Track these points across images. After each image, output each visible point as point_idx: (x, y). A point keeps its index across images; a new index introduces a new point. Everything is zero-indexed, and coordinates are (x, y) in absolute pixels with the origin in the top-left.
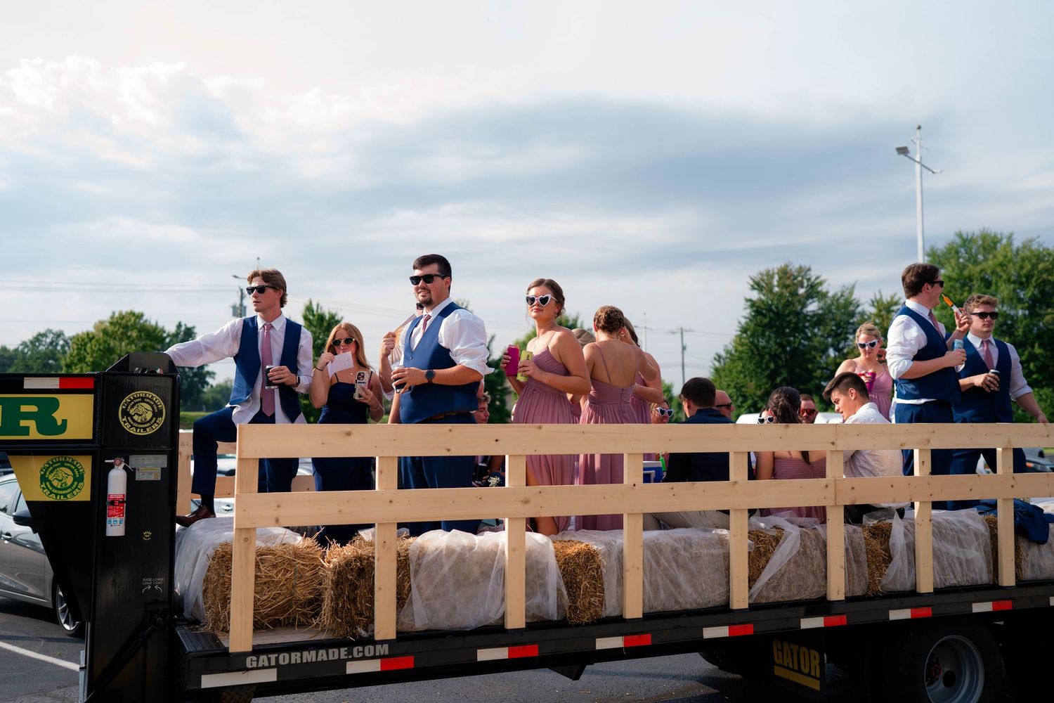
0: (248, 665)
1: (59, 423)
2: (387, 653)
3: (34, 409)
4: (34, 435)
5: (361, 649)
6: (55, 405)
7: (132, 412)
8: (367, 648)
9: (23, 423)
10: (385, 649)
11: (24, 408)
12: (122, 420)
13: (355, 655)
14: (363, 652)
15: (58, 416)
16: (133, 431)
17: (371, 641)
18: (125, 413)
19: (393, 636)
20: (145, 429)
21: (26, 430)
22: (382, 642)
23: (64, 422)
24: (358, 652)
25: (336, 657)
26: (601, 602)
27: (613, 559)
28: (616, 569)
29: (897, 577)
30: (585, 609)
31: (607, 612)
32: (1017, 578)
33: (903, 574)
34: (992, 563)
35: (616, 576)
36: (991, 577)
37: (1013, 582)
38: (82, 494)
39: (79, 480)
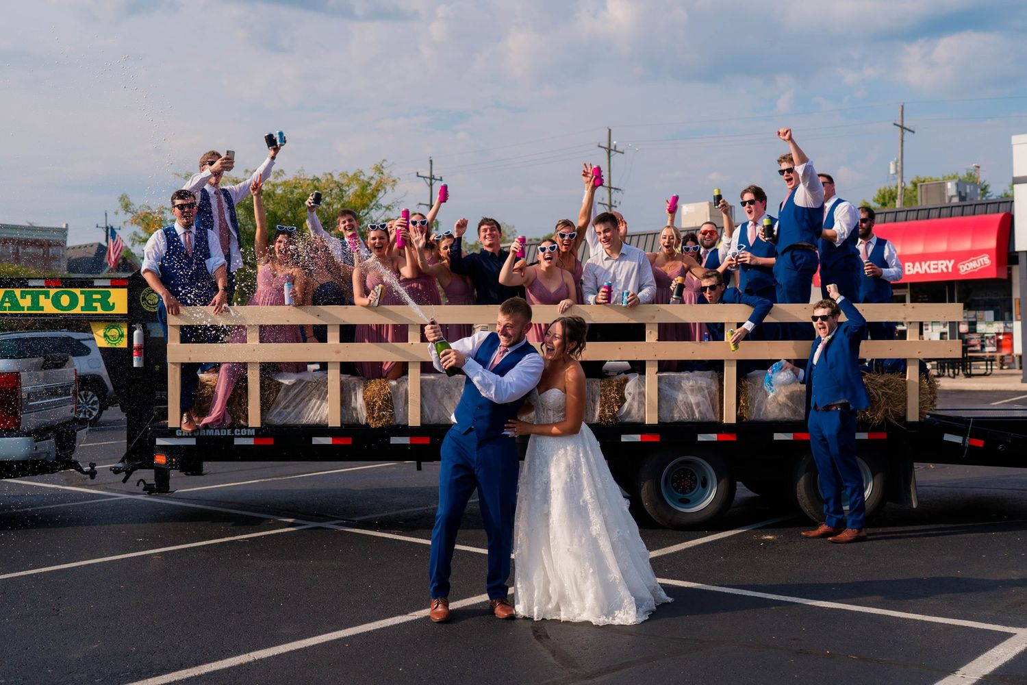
0: (177, 434)
1: (111, 305)
2: (254, 434)
3: (99, 296)
4: (100, 311)
5: (239, 431)
6: (109, 294)
7: (147, 298)
8: (242, 430)
9: (94, 304)
10: (253, 432)
11: (95, 296)
12: (142, 303)
13: (236, 433)
14: (240, 432)
15: (111, 300)
16: (148, 309)
17: (247, 427)
18: (144, 299)
19: (258, 425)
20: (154, 308)
21: (95, 308)
22: (251, 428)
23: (114, 304)
24: (238, 432)
25: (225, 434)
26: (391, 416)
27: (402, 390)
28: (404, 396)
29: (628, 412)
30: (380, 418)
31: (397, 422)
32: (738, 418)
33: (634, 412)
34: (718, 406)
35: (403, 400)
36: (718, 416)
37: (733, 421)
38: (123, 344)
39: (121, 336)
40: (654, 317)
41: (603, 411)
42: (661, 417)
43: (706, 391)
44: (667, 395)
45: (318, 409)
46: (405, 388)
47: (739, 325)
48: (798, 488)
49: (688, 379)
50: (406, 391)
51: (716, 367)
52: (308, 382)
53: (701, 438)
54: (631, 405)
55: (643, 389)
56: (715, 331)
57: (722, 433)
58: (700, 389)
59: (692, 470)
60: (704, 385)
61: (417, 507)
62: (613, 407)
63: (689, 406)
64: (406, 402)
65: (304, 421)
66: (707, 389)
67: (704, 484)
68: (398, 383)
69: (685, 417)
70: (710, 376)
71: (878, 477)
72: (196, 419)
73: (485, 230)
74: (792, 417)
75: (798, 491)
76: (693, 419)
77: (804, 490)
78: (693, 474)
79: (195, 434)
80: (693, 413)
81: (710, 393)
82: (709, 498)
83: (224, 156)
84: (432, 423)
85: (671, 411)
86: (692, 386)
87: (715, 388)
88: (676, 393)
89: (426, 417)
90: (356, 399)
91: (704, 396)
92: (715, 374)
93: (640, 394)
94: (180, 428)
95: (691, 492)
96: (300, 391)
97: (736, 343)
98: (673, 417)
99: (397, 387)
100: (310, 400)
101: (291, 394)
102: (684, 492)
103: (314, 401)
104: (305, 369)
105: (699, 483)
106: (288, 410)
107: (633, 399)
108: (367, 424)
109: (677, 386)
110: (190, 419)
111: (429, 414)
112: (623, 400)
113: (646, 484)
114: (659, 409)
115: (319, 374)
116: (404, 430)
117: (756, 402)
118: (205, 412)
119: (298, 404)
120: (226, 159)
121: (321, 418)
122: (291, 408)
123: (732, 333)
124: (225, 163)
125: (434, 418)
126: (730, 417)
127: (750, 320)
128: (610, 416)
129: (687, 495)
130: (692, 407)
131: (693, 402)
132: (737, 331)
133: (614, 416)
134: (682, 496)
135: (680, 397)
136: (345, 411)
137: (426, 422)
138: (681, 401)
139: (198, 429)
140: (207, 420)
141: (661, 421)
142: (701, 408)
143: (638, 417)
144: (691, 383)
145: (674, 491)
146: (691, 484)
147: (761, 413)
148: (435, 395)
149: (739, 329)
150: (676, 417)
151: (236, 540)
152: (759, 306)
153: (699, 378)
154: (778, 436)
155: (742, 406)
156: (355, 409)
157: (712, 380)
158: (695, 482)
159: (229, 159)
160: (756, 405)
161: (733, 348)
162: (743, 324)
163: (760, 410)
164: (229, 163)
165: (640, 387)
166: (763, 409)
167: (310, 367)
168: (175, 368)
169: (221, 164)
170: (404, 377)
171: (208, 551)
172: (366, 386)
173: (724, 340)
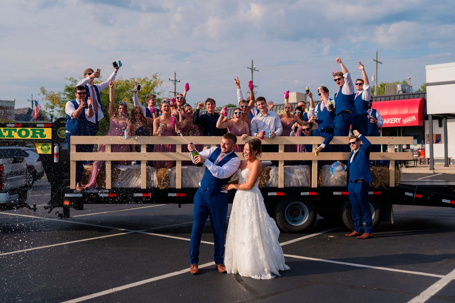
0: (74, 192)
1: (44, 135)
2: (108, 192)
3: (39, 131)
4: (39, 138)
5: (101, 190)
6: (43, 131)
9: (37, 135)
11: (37, 131)
12: (58, 134)
13: (100, 192)
15: (44, 133)
16: (61, 137)
17: (105, 189)
18: (59, 132)
19: (110, 188)
21: (37, 137)
22: (107, 189)
23: (45, 135)
25: (96, 192)
26: (169, 184)
27: (173, 173)
28: (174, 175)
29: (271, 183)
30: (164, 185)
31: (171, 186)
32: (318, 185)
33: (274, 182)
34: (309, 180)
35: (174, 177)
36: (310, 184)
37: (316, 186)
38: (50, 152)
39: (49, 149)
40: (282, 142)
41: (260, 182)
42: (285, 184)
43: (305, 174)
44: (288, 175)
45: (136, 181)
46: (174, 172)
47: (319, 145)
48: (343, 215)
49: (297, 168)
50: (175, 174)
51: (309, 163)
52: (132, 169)
53: (302, 194)
54: (272, 180)
55: (277, 173)
56: (308, 148)
57: (311, 192)
58: (302, 173)
59: (297, 207)
60: (304, 171)
61: (178, 224)
62: (265, 181)
63: (297, 180)
64: (175, 178)
65: (130, 186)
66: (305, 173)
67: (303, 213)
68: (172, 170)
69: (296, 185)
70: (306, 167)
71: (377, 211)
72: (82, 185)
73: (209, 104)
74: (341, 185)
75: (343, 217)
76: (299, 185)
77: (346, 216)
78: (298, 209)
79: (82, 192)
80: (299, 183)
81: (306, 174)
82: (305, 220)
83: (95, 71)
84: (186, 187)
85: (289, 182)
86: (298, 172)
87: (308, 172)
88: (292, 174)
89: (184, 184)
90: (153, 177)
91: (304, 176)
92: (308, 167)
93: (276, 175)
94: (76, 189)
95: (297, 217)
96: (129, 173)
97: (317, 153)
98: (290, 185)
99: (171, 172)
100: (133, 177)
101: (125, 175)
102: (294, 217)
103: (134, 177)
104: (131, 164)
105: (301, 213)
106: (123, 181)
107: (273, 177)
108: (158, 188)
109: (292, 172)
110: (80, 185)
111: (185, 183)
112: (269, 177)
113: (278, 214)
114: (284, 181)
115: (136, 166)
116: (174, 190)
117: (326, 178)
118: (86, 182)
119: (127, 179)
120: (97, 72)
121: (138, 185)
122: (125, 180)
123: (316, 149)
124: (96, 74)
125: (187, 185)
126: (314, 185)
127: (324, 143)
128: (263, 184)
129: (295, 218)
130: (298, 181)
131: (299, 178)
132: (318, 148)
133: (265, 184)
134: (293, 219)
135: (294, 176)
136: (148, 182)
137: (184, 187)
138: (294, 178)
139: (84, 190)
140: (87, 186)
141: (285, 186)
142: (302, 181)
143: (275, 185)
144: (298, 170)
145: (290, 217)
146: (298, 214)
147: (328, 183)
148: (188, 175)
149: (319, 147)
150: (292, 185)
151: (100, 238)
152: (327, 137)
153: (301, 168)
154: (335, 193)
155: (320, 180)
156: (153, 181)
157: (307, 169)
158: (299, 213)
159: (98, 73)
160: (326, 180)
161: (316, 155)
162: (320, 145)
163: (328, 182)
164: (98, 75)
165: (276, 172)
166: (329, 182)
167: (133, 163)
168: (73, 163)
169: (94, 74)
170: (174, 167)
171: (88, 243)
172: (157, 171)
173: (312, 152)
